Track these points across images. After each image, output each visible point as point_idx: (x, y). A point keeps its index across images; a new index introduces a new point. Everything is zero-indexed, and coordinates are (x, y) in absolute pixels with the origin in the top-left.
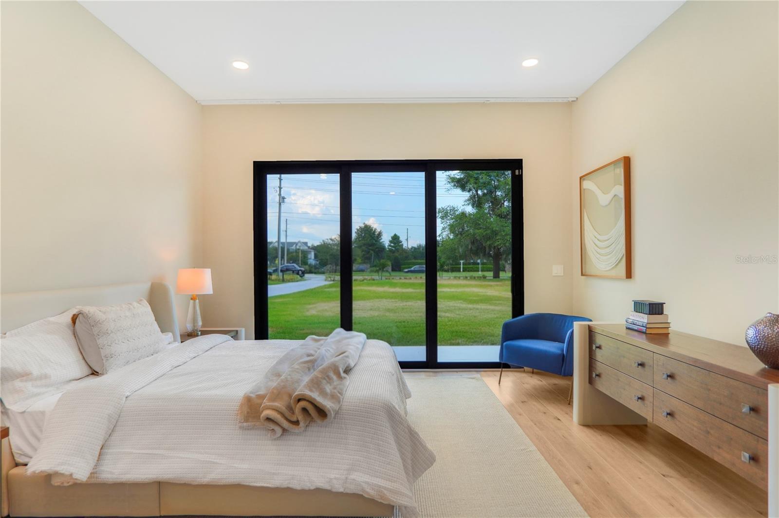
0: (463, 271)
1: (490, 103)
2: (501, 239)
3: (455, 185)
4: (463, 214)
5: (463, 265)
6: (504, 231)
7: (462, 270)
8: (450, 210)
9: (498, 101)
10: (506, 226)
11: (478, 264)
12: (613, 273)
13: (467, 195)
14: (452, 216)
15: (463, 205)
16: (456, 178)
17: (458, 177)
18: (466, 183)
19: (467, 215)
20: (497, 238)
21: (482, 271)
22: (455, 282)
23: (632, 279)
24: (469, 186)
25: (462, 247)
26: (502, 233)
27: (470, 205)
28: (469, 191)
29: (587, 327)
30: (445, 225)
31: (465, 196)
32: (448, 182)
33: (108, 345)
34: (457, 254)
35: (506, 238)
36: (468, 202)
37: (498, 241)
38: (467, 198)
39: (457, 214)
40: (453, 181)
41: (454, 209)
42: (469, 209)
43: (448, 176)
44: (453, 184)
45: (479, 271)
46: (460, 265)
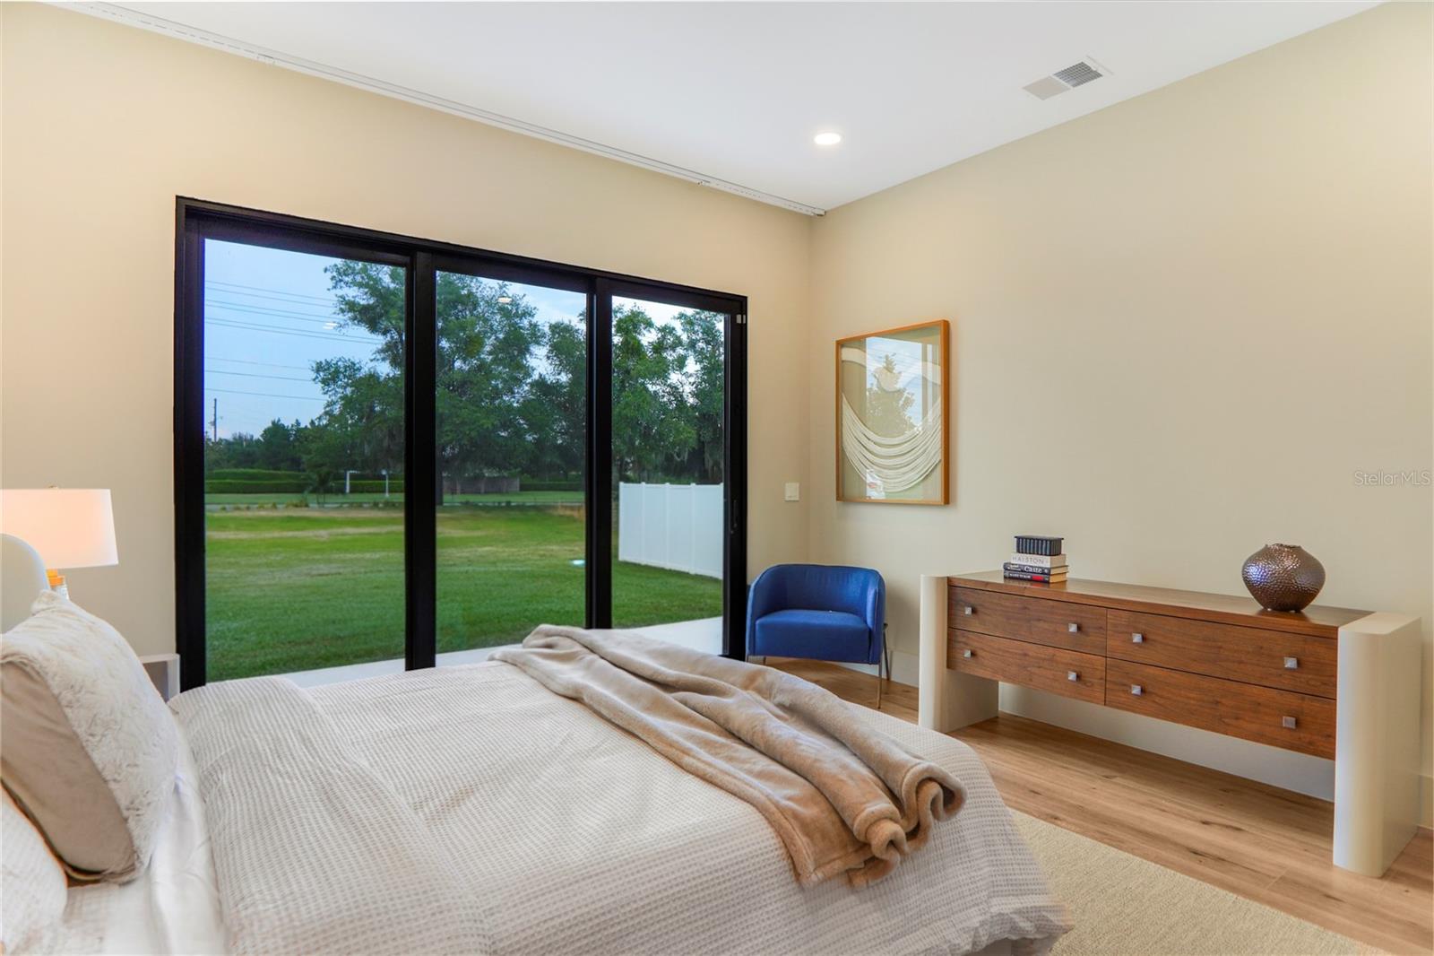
0: (353, 491)
1: (709, 187)
2: (451, 431)
3: (354, 319)
4: (373, 377)
5: (350, 479)
6: (458, 416)
7: (348, 490)
8: (345, 367)
9: (722, 187)
10: (460, 408)
11: (383, 478)
12: (918, 495)
13: (380, 341)
14: (349, 379)
15: (372, 360)
16: (359, 304)
17: (362, 302)
18: (381, 316)
19: (382, 379)
20: (445, 429)
21: (390, 491)
22: (354, 514)
23: (950, 505)
24: (384, 323)
25: (369, 442)
26: (455, 419)
27: (388, 362)
28: (385, 333)
29: (946, 581)
30: (333, 398)
31: (377, 342)
32: (341, 309)
33: (128, 765)
34: (357, 458)
35: (461, 429)
36: (382, 355)
37: (448, 435)
38: (380, 347)
39: (358, 376)
40: (351, 310)
41: (352, 367)
42: (385, 369)
43: (341, 297)
44: (350, 315)
45: (384, 492)
46: (345, 479)
